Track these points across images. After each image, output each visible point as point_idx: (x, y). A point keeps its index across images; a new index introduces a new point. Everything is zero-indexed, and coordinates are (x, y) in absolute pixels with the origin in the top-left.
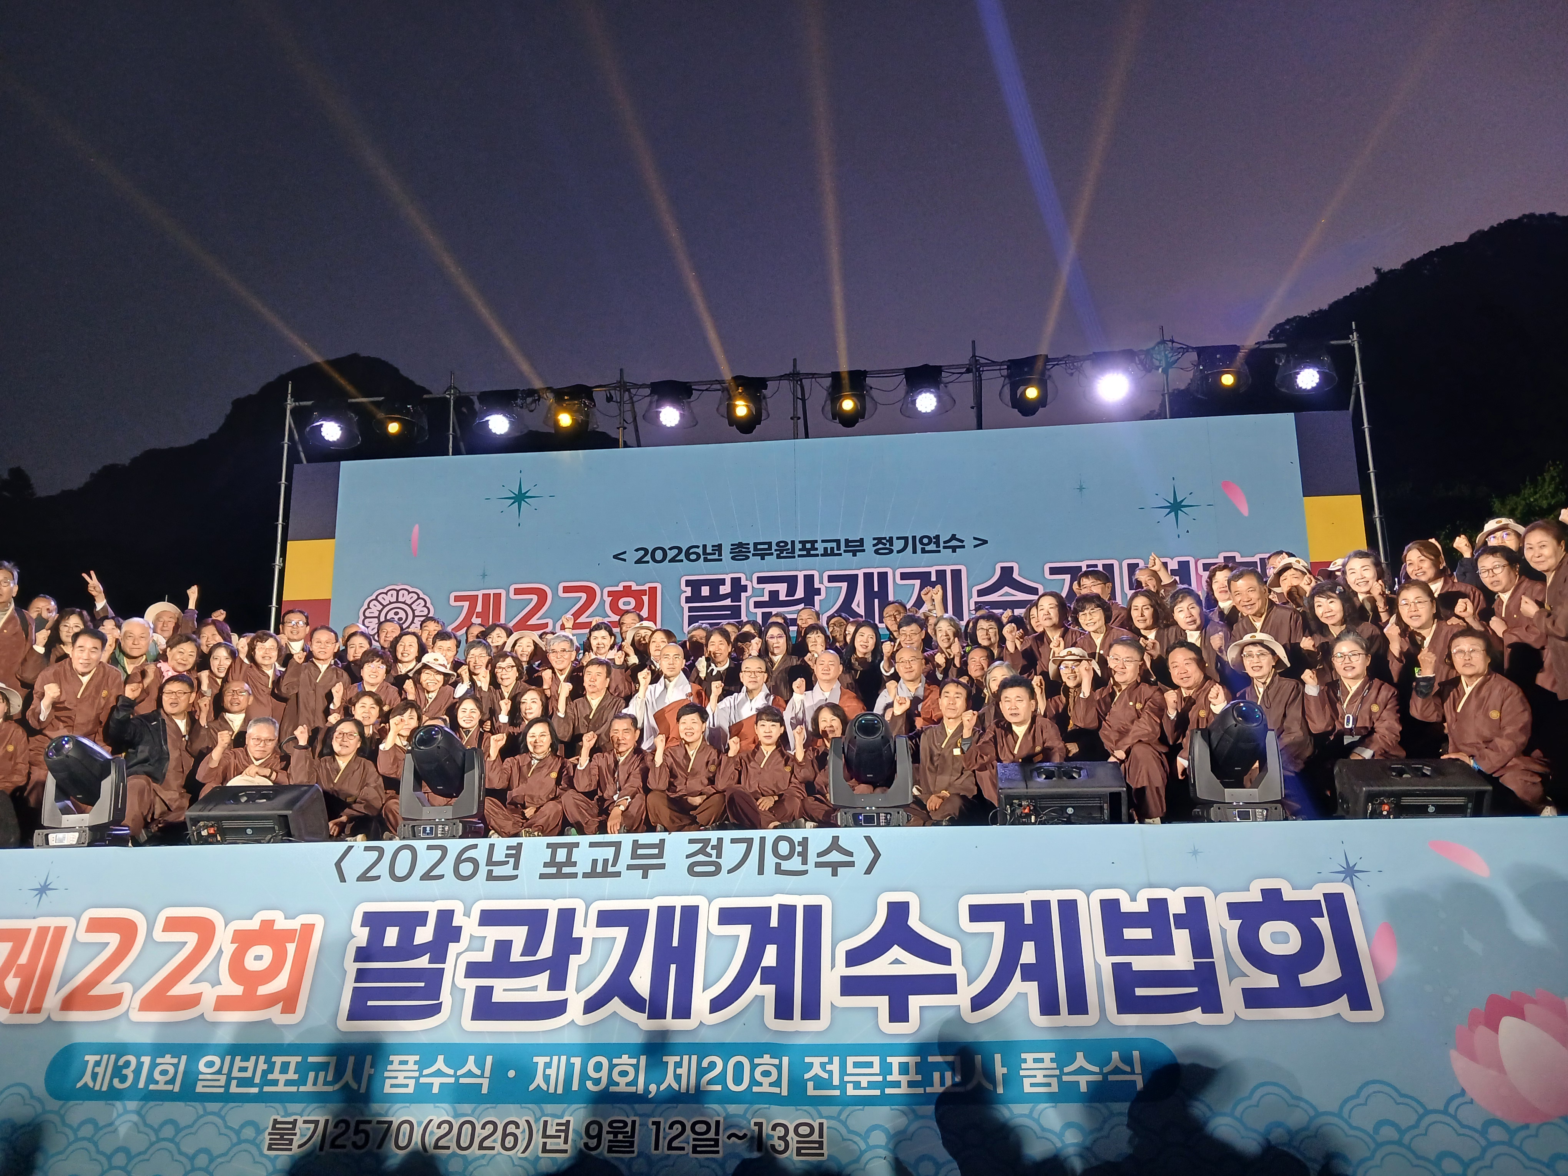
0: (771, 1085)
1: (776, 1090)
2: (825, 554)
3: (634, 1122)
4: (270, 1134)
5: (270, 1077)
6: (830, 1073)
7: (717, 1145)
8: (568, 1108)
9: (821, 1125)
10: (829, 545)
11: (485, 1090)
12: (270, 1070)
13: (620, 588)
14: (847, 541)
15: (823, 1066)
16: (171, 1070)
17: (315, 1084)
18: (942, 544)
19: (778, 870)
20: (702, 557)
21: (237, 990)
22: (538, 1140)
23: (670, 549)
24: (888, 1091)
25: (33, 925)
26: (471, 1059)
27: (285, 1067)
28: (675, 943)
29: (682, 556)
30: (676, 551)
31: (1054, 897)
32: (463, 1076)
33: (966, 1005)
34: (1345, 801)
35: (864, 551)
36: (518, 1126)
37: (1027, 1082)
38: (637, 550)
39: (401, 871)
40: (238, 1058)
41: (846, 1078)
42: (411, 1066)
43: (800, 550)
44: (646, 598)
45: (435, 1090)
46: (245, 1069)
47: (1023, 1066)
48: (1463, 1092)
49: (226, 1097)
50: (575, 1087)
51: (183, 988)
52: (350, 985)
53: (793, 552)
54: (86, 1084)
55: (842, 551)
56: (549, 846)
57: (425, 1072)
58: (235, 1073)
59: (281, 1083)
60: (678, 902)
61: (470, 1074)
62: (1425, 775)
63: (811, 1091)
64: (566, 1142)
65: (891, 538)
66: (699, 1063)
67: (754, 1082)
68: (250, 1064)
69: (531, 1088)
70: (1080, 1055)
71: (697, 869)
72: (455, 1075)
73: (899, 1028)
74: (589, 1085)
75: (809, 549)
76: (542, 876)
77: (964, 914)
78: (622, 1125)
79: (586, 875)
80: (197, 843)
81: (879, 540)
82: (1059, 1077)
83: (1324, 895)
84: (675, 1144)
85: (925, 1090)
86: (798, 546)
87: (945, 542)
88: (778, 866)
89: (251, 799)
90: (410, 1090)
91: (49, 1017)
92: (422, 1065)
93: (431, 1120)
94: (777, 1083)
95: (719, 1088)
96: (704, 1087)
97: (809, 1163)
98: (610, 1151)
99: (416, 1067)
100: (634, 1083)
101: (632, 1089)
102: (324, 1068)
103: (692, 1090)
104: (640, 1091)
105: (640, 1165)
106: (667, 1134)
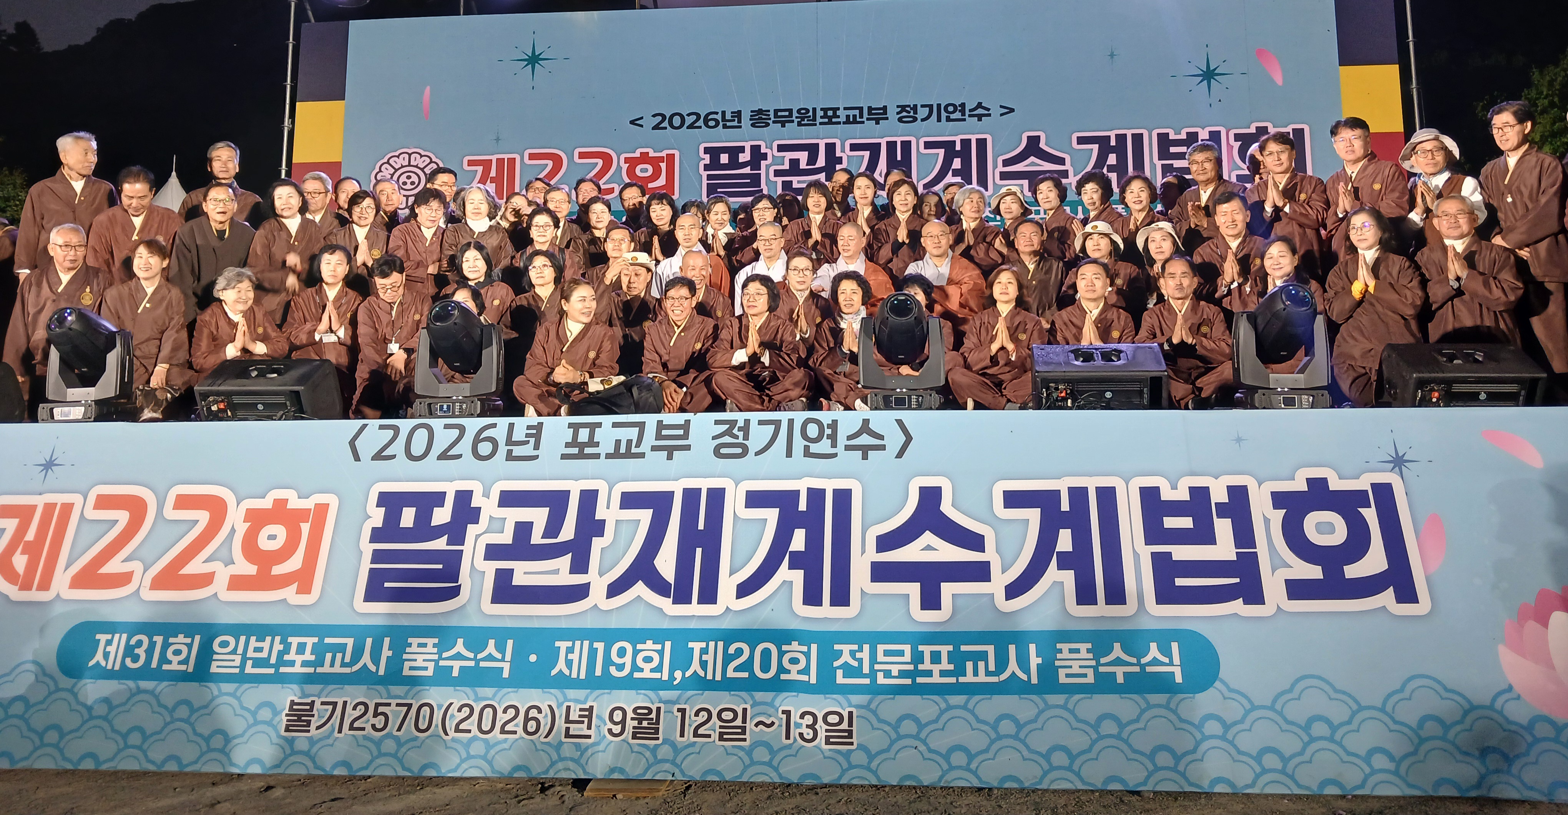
0: (799, 672)
1: (804, 678)
2: (847, 122)
3: (659, 709)
4: (287, 715)
5: (286, 657)
6: (860, 661)
7: (744, 733)
8: (591, 693)
9: (851, 714)
10: (851, 113)
11: (506, 674)
12: (287, 650)
13: (637, 154)
14: (870, 108)
15: (853, 653)
16: (185, 650)
17: (332, 665)
18: (967, 113)
19: (807, 453)
20: (721, 124)
21: (251, 569)
22: (560, 723)
23: (689, 115)
24: (920, 680)
25: (39, 500)
26: (492, 642)
27: (301, 648)
28: (701, 526)
29: (701, 123)
30: (694, 117)
31: (1092, 484)
32: (483, 660)
33: (1000, 594)
34: (1392, 386)
35: (887, 119)
36: (540, 711)
37: (1062, 672)
38: (654, 116)
39: (417, 450)
40: (253, 639)
41: (877, 667)
42: (430, 649)
43: (821, 117)
44: (663, 166)
45: (455, 673)
46: (260, 650)
47: (1059, 656)
48: (1510, 688)
49: (242, 678)
50: (598, 672)
51: (195, 567)
52: (366, 565)
53: (814, 119)
54: (98, 663)
55: (864, 119)
56: (570, 426)
57: (445, 655)
58: (250, 654)
59: (298, 664)
60: (703, 484)
61: (490, 658)
62: (1477, 361)
63: (840, 679)
64: (589, 728)
65: (915, 106)
66: (726, 649)
67: (781, 669)
68: (266, 645)
69: (554, 672)
70: (1117, 646)
71: (724, 451)
72: (475, 659)
73: (931, 616)
74: (613, 670)
75: (830, 116)
77: (999, 500)
78: (646, 711)
80: (208, 419)
81: (903, 108)
82: (1095, 668)
83: (1372, 484)
84: (701, 731)
85: (957, 680)
86: (820, 113)
87: (970, 110)
88: (807, 448)
89: (262, 374)
91: (58, 595)
92: (441, 648)
93: (451, 704)
94: (806, 671)
95: (745, 675)
96: (730, 674)
97: (839, 752)
98: (634, 737)
99: (435, 650)
100: (659, 669)
101: (657, 675)
102: (342, 648)
103: (718, 677)
104: (665, 677)
105: (665, 752)
106: (693, 721)
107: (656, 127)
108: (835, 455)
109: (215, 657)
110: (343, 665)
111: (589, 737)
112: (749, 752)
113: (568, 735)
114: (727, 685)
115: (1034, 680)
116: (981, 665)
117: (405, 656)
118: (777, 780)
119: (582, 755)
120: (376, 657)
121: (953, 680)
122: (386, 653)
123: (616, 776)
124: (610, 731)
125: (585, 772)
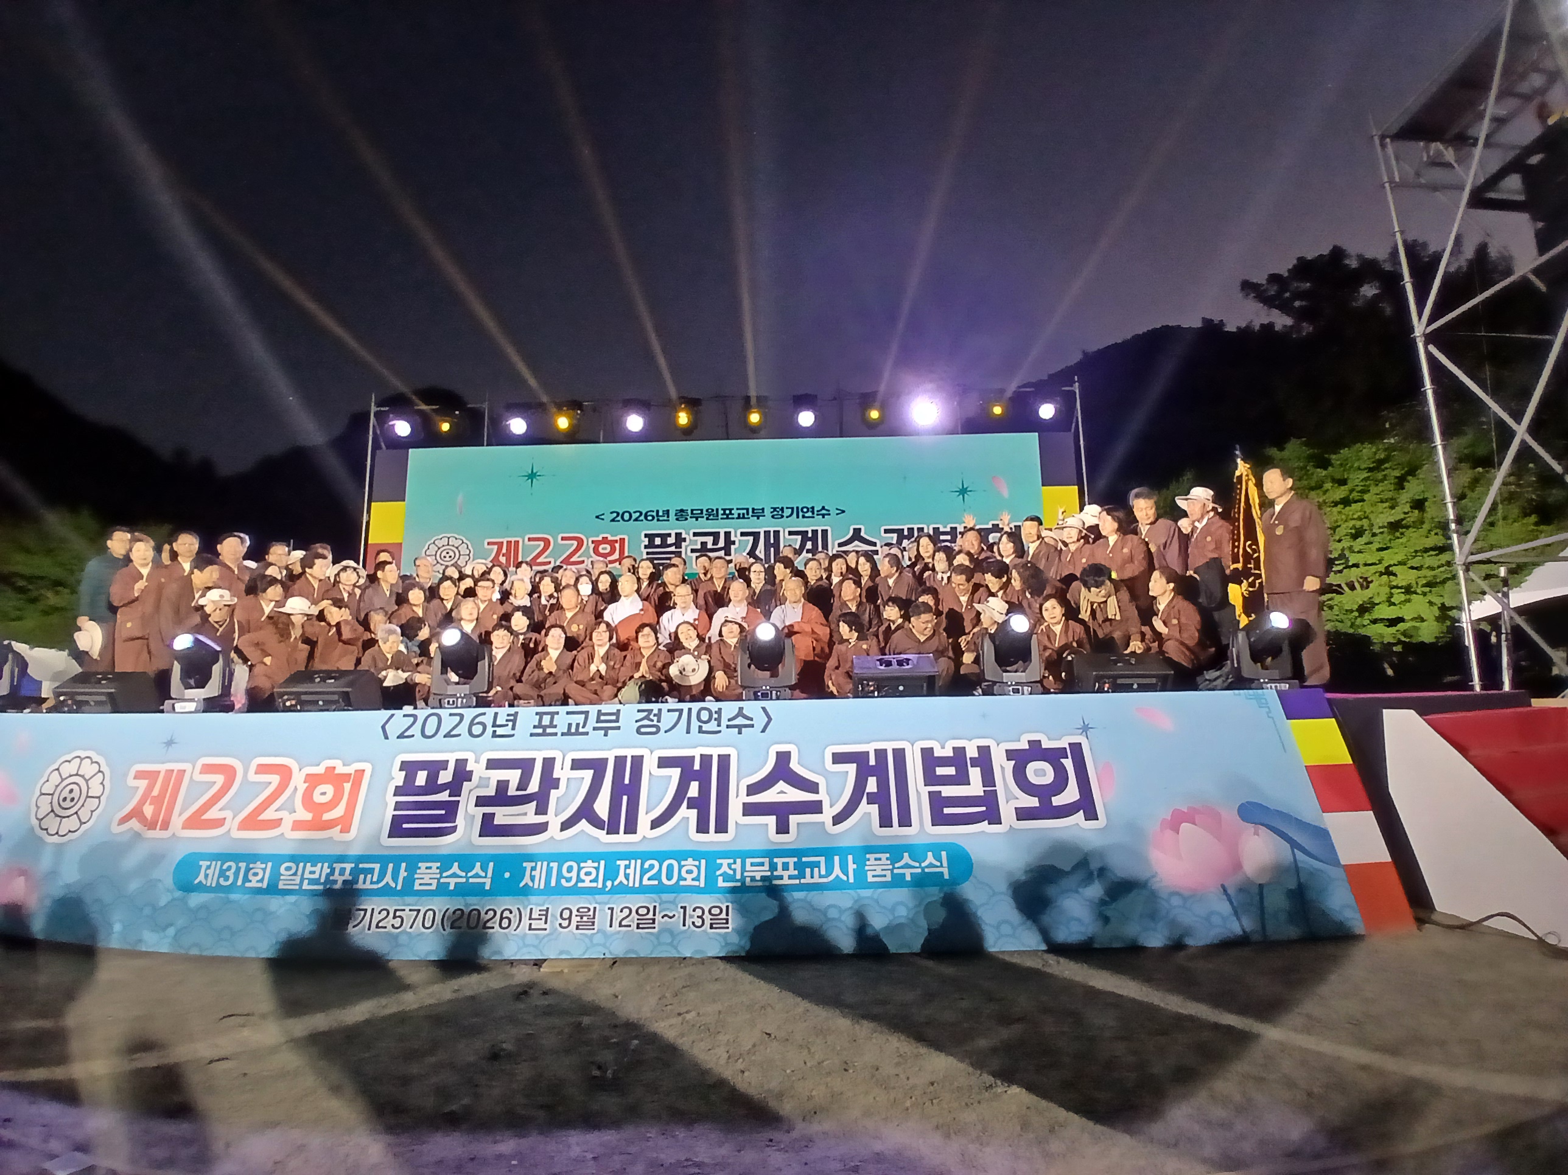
0: (693, 880)
1: (696, 883)
2: (739, 518)
3: (595, 908)
6: (734, 871)
7: (654, 923)
8: (548, 899)
9: (727, 907)
10: (741, 512)
11: (487, 887)
12: (332, 873)
13: (600, 538)
14: (753, 509)
15: (729, 865)
16: (261, 873)
17: (364, 883)
18: (816, 512)
19: (700, 731)
20: (656, 518)
21: (308, 816)
22: (526, 920)
23: (635, 512)
24: (774, 882)
25: (162, 768)
26: (478, 864)
27: (343, 871)
28: (627, 781)
29: (642, 518)
30: (638, 514)
31: (889, 746)
32: (472, 877)
33: (829, 821)
34: (1080, 681)
35: (764, 516)
36: (511, 913)
37: (870, 874)
38: (612, 513)
39: (429, 731)
40: (309, 865)
41: (746, 874)
42: (434, 870)
43: (722, 515)
44: (617, 545)
45: (452, 887)
46: (313, 873)
47: (868, 863)
49: (300, 892)
50: (553, 884)
51: (269, 814)
52: (390, 812)
53: (717, 516)
54: (200, 882)
55: (750, 516)
56: (537, 714)
57: (445, 874)
58: (307, 875)
59: (341, 882)
60: (629, 753)
61: (477, 876)
62: (1131, 664)
63: (720, 884)
64: (546, 923)
65: (782, 508)
66: (642, 865)
67: (681, 878)
68: (317, 869)
69: (521, 885)
70: (906, 855)
71: (643, 730)
72: (466, 877)
73: (783, 838)
74: (563, 881)
75: (728, 514)
76: (532, 735)
77: (829, 759)
78: (586, 910)
79: (563, 734)
80: (283, 711)
81: (775, 509)
82: (892, 870)
83: (1070, 744)
84: (624, 923)
85: (800, 881)
87: (818, 511)
88: (700, 727)
89: (323, 680)
90: (433, 887)
91: (174, 834)
92: (442, 869)
93: (448, 909)
94: (697, 879)
95: (656, 882)
96: (645, 882)
97: (719, 934)
98: (577, 928)
99: (438, 871)
100: (595, 880)
101: (594, 885)
102: (371, 871)
103: (637, 885)
104: (600, 886)
105: (599, 938)
106: (618, 916)
107: (613, 520)
108: (720, 732)
109: (282, 877)
110: (372, 883)
111: (546, 929)
112: (657, 936)
113: (530, 929)
114: (642, 890)
115: (851, 880)
116: (816, 870)
117: (416, 876)
118: (677, 956)
119: (540, 942)
120: (395, 878)
121: (797, 881)
122: (403, 874)
123: (564, 957)
124: (560, 924)
125: (542, 954)
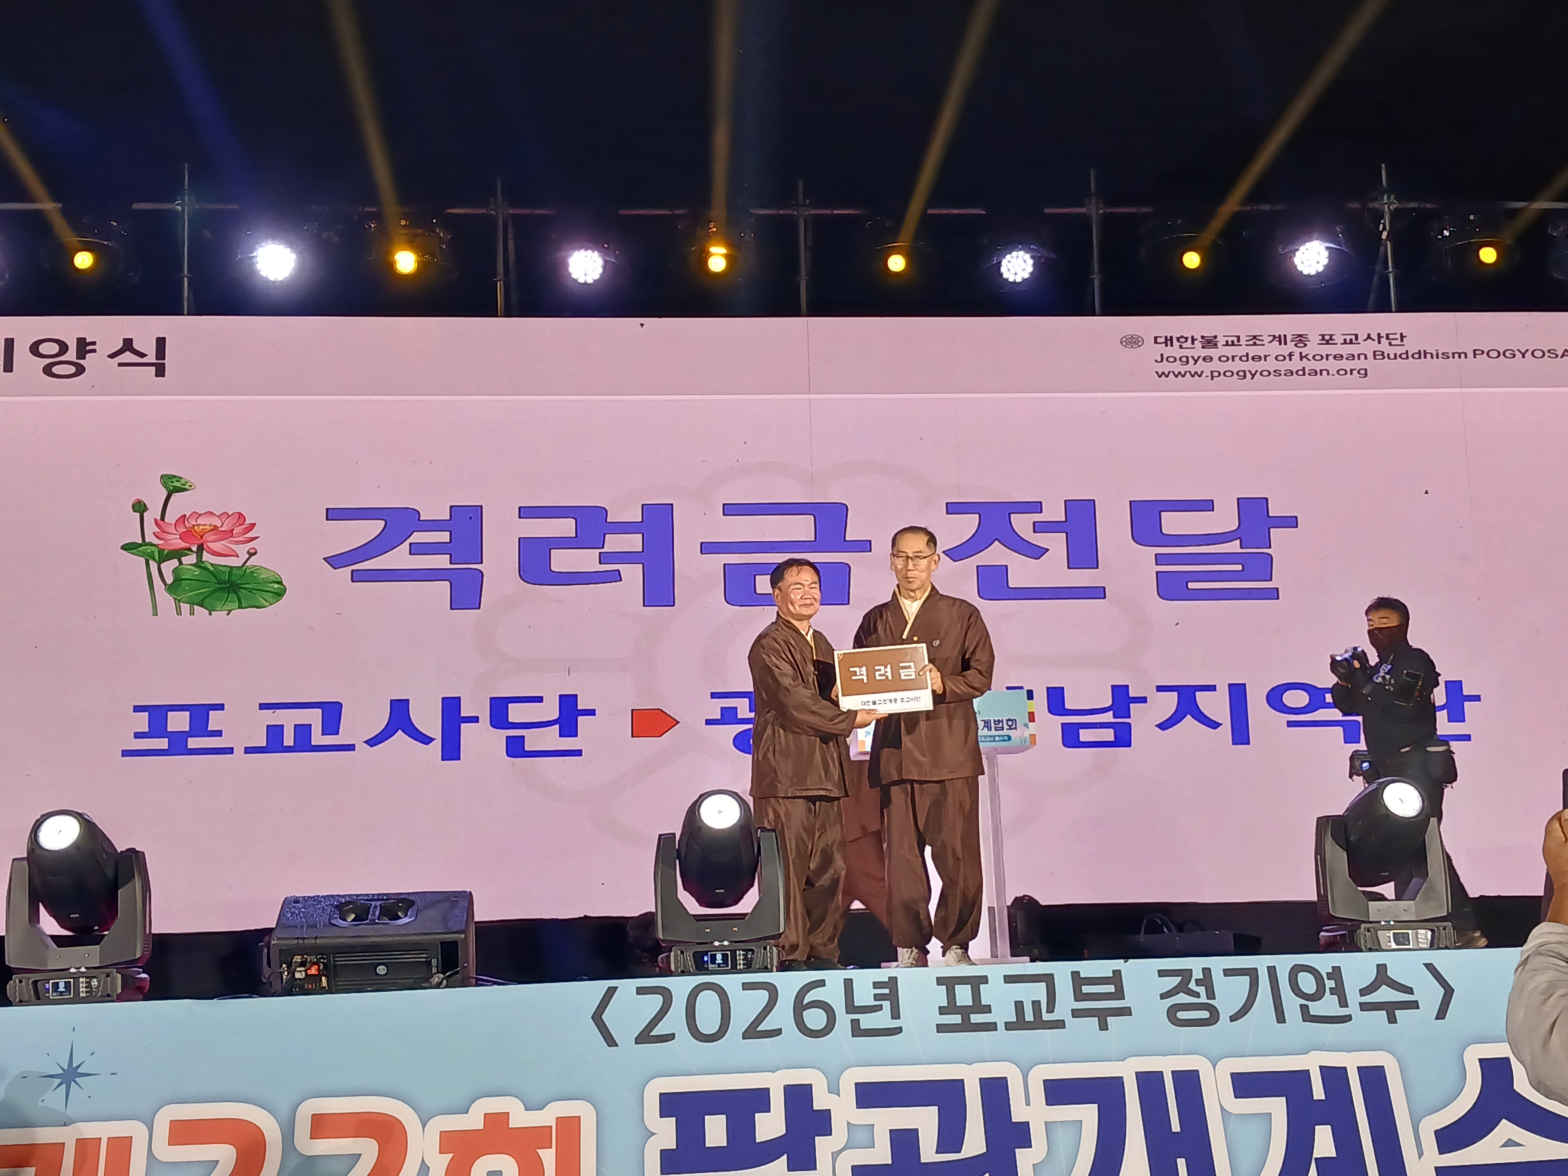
19: (1307, 1016)
28: (1176, 1127)
71: (1182, 1015)
76: (941, 1028)
79: (1009, 1026)
88: (1305, 1009)
108: (1347, 1018)
